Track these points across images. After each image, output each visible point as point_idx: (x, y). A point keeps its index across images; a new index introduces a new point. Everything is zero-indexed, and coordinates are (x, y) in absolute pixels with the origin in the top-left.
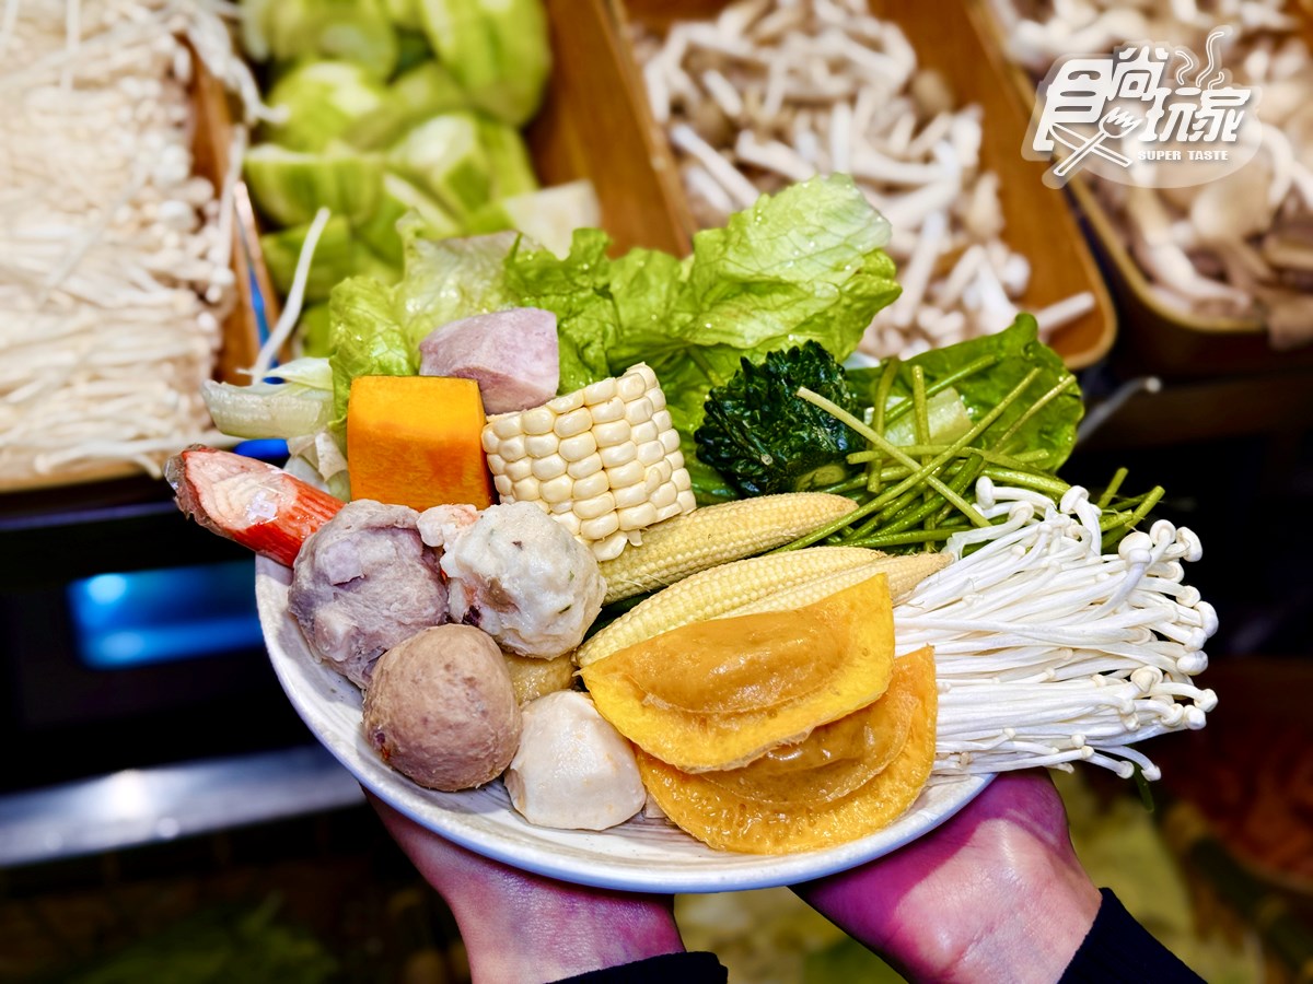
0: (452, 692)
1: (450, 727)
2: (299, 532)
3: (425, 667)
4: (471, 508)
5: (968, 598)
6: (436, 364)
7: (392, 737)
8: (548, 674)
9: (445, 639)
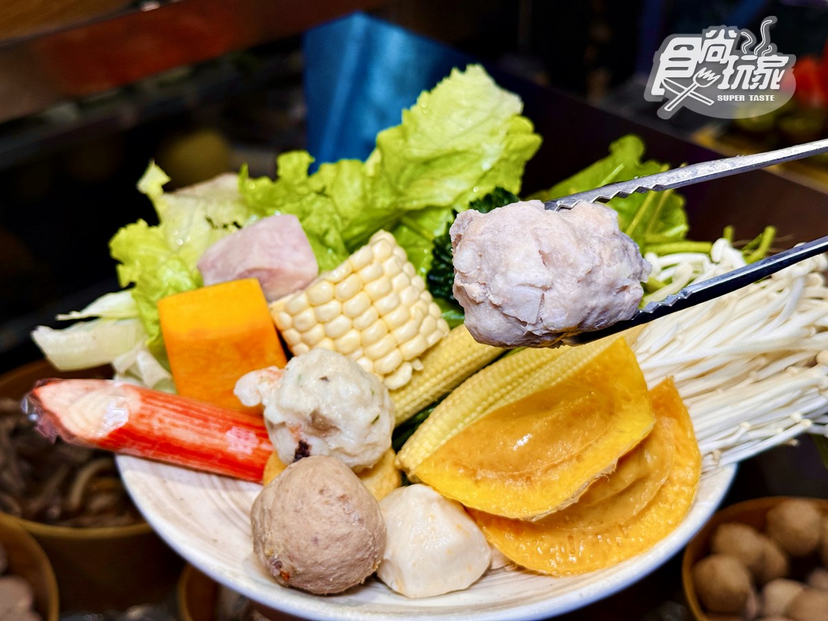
0: (332, 510)
1: (338, 540)
2: (149, 425)
3: (303, 496)
4: (274, 368)
5: (680, 337)
6: (218, 275)
7: (288, 561)
8: (382, 481)
9: (311, 470)
